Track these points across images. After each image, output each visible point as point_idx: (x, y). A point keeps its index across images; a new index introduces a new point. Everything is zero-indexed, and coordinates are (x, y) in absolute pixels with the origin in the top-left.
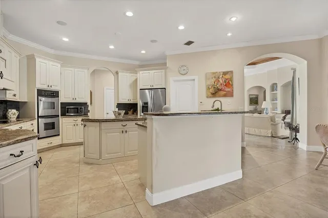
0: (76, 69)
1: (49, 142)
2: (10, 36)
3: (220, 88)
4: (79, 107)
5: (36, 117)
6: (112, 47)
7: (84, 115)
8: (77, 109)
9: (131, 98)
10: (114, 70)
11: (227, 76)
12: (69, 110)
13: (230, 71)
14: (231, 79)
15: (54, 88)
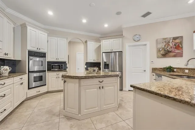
0: (58, 38)
1: (37, 91)
2: (7, 10)
3: (170, 50)
4: (60, 65)
5: (27, 72)
6: (84, 21)
7: (64, 70)
8: (59, 66)
9: (95, 58)
10: (84, 40)
11: (178, 41)
12: (53, 66)
13: (180, 37)
14: (181, 43)
15: (42, 51)
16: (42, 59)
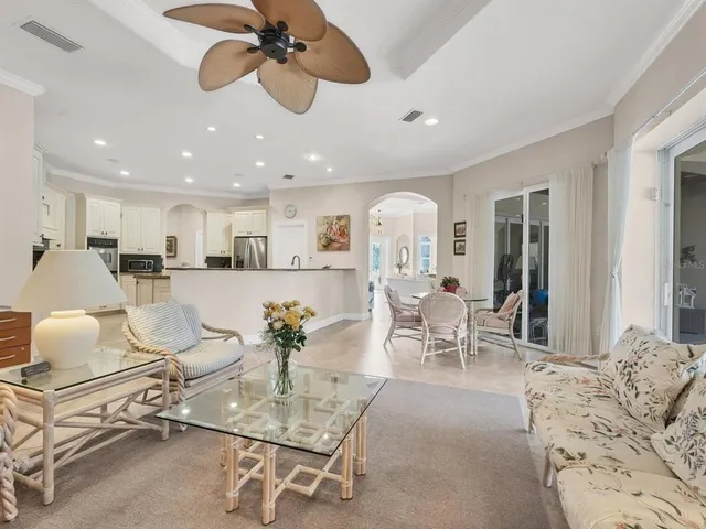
3: (333, 238)
8: (144, 263)
9: (225, 249)
10: (203, 209)
11: (342, 223)
12: (132, 264)
13: (347, 216)
14: (347, 226)
15: (110, 236)
16: (111, 251)
